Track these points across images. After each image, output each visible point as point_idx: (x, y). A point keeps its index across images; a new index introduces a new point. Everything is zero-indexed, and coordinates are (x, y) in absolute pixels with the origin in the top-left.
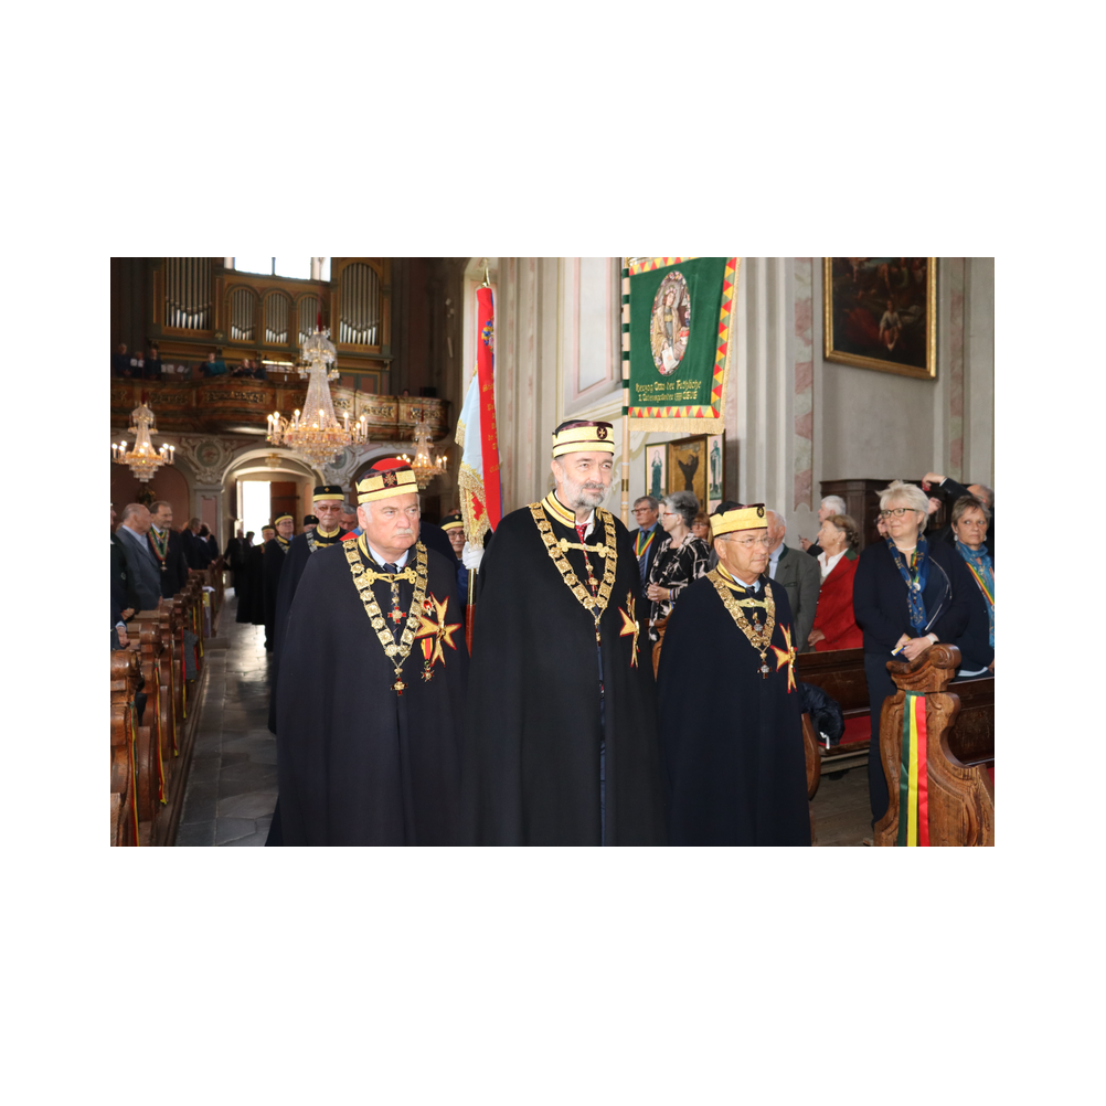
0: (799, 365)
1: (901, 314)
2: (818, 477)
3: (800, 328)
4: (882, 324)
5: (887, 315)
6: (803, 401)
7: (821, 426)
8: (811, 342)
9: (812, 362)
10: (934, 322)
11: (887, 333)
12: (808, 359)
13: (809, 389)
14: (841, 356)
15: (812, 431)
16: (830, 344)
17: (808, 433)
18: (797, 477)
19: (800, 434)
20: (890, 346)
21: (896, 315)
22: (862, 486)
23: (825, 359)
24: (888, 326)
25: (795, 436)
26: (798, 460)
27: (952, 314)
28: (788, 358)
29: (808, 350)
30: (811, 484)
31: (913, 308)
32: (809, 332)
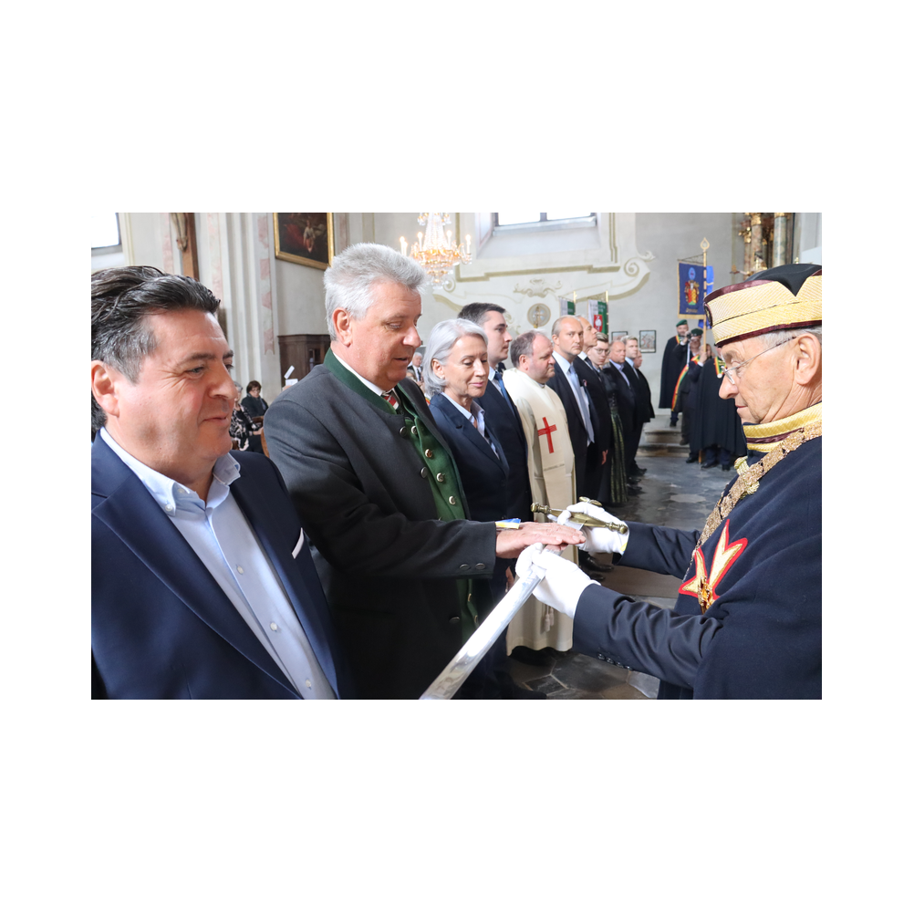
0: (262, 260)
1: (315, 229)
2: (277, 333)
3: (261, 236)
4: (305, 235)
5: (307, 229)
6: (265, 283)
7: (276, 301)
8: (268, 246)
9: (269, 259)
10: (332, 236)
11: (308, 241)
12: (266, 257)
13: (268, 277)
14: (285, 255)
15: (271, 304)
16: (278, 247)
17: (270, 305)
18: (265, 333)
19: (265, 305)
20: (310, 250)
21: (312, 229)
22: (304, 339)
23: (277, 258)
24: (308, 237)
25: (262, 307)
26: (265, 322)
27: (341, 232)
28: (256, 256)
29: (266, 251)
30: (273, 338)
31: (321, 226)
32: (266, 239)
